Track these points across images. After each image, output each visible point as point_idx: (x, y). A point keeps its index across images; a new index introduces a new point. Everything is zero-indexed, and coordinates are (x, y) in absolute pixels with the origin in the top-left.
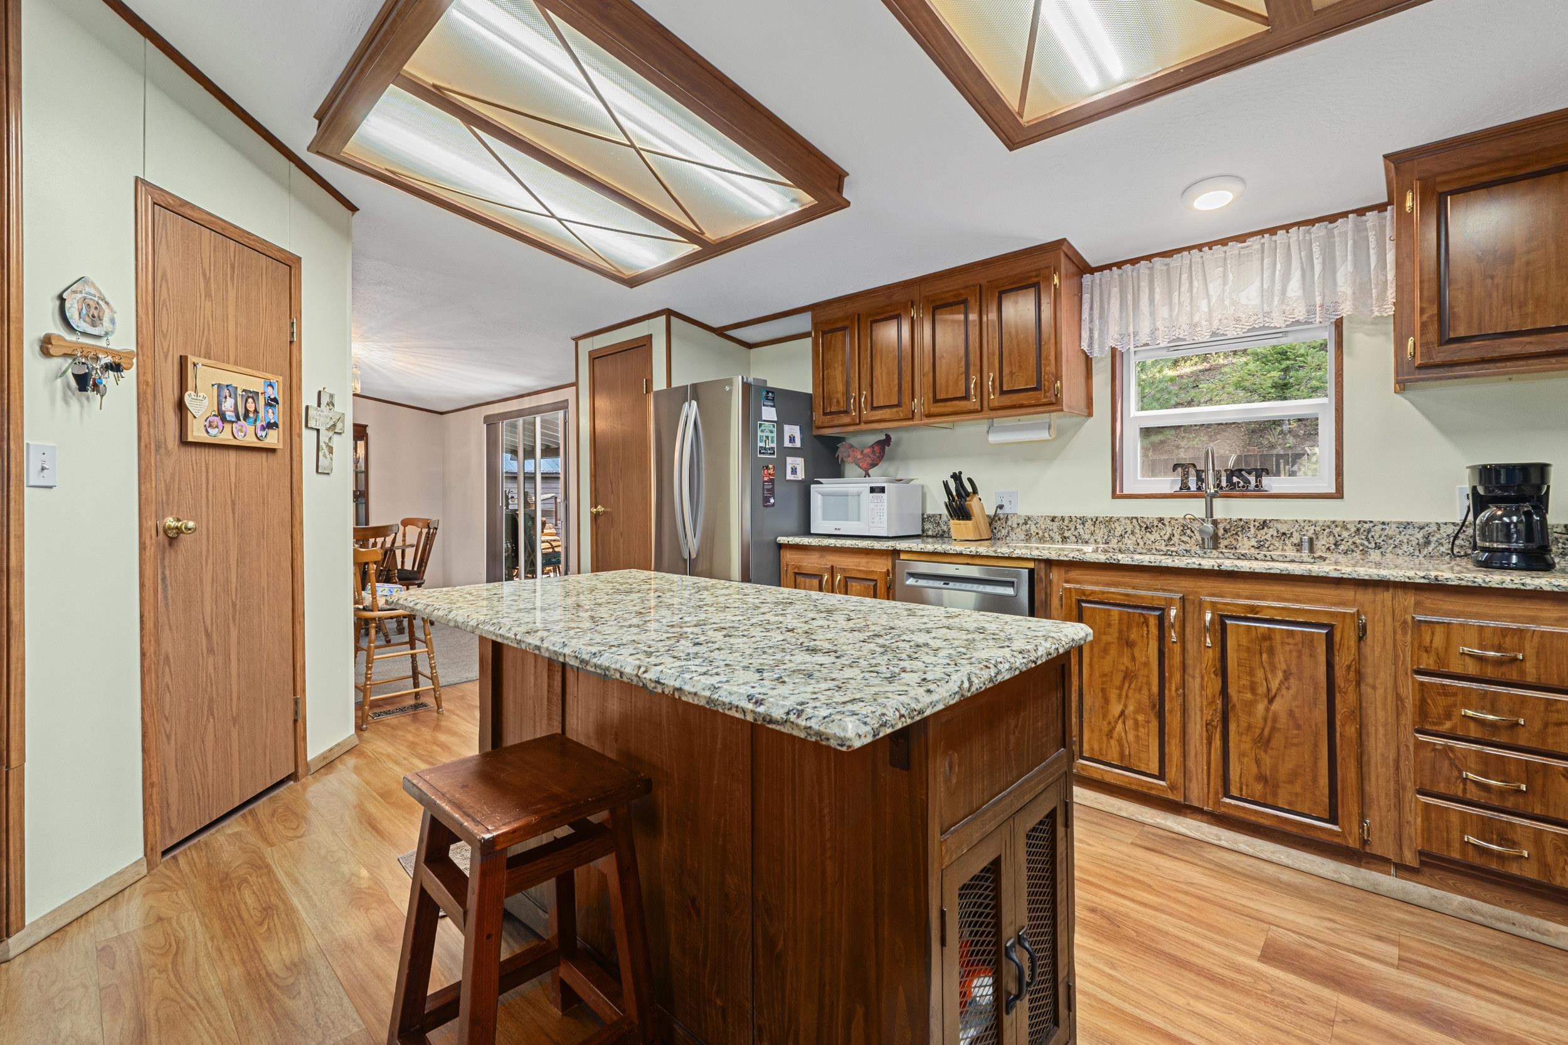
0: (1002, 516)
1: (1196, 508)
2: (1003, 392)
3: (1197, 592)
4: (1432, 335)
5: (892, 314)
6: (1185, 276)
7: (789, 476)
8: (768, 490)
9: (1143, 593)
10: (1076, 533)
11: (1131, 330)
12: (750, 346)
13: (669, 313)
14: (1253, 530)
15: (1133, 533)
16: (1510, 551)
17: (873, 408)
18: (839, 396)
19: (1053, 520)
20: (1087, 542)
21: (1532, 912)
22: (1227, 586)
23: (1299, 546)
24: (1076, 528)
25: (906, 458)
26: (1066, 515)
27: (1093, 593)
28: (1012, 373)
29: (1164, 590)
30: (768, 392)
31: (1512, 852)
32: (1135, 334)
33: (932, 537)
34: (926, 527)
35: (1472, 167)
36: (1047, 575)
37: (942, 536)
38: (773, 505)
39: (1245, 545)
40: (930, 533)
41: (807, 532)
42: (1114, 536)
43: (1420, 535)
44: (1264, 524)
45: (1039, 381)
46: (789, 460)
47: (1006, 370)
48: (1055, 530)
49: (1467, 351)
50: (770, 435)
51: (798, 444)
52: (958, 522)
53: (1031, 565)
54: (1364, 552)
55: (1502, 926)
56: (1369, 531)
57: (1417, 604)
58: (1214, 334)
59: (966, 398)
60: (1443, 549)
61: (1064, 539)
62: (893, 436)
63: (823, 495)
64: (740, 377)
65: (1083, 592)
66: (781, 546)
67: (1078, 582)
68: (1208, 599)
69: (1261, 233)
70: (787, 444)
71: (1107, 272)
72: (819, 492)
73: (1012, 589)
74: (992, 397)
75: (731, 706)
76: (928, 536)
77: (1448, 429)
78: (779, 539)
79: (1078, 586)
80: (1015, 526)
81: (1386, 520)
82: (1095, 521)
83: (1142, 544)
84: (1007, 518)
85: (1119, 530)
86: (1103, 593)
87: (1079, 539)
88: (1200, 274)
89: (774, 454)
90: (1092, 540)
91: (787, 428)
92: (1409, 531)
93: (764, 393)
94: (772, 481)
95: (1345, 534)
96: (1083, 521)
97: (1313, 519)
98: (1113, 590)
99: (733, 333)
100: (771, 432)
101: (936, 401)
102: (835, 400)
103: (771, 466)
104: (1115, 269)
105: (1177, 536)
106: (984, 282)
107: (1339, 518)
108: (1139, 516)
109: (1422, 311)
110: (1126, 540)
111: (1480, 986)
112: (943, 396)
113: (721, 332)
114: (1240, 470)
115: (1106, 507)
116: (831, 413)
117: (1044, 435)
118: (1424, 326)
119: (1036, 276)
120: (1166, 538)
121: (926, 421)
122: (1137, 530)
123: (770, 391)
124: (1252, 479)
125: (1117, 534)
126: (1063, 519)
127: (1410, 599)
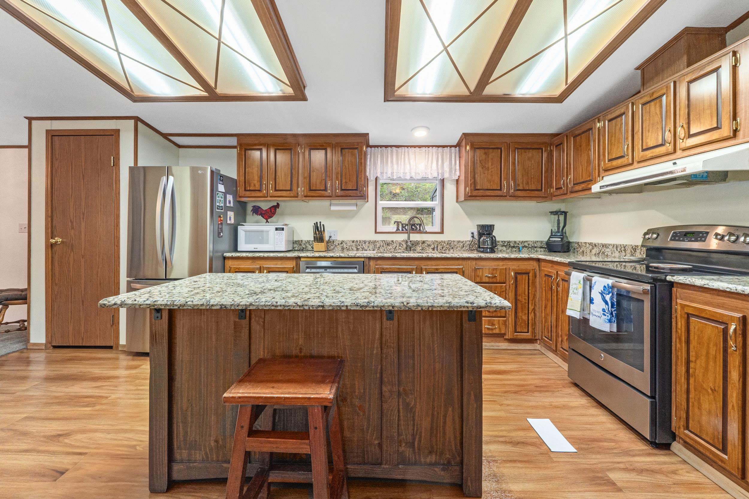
0: (331, 241)
1: (404, 237)
2: (342, 190)
3: (420, 265)
4: (473, 188)
5: (288, 147)
6: (403, 156)
7: (229, 222)
8: (220, 229)
9: (404, 267)
10: (362, 247)
11: (385, 171)
12: (180, 146)
13: (137, 119)
14: (420, 244)
15: (383, 246)
16: (487, 248)
17: (276, 190)
18: (256, 182)
19: (353, 242)
20: (366, 250)
21: (496, 342)
22: (429, 263)
23: (433, 249)
24: (362, 245)
25: (282, 214)
26: (358, 240)
27: (387, 268)
28: (346, 182)
29: (410, 265)
30: (221, 176)
31: (494, 327)
32: (386, 173)
33: (298, 250)
34: (294, 246)
35: (481, 142)
36: (369, 263)
37: (302, 250)
38: (222, 237)
39: (419, 248)
40: (296, 249)
41: (236, 250)
42: (376, 248)
43: (462, 245)
44: (424, 242)
45: (357, 187)
46: (229, 213)
47: (344, 181)
48: (354, 246)
49: (480, 193)
50: (221, 199)
51: (232, 205)
52: (318, 243)
53: (363, 260)
54: (449, 250)
55: (492, 348)
56: (450, 244)
57: (476, 264)
58: (411, 177)
59: (325, 190)
60: (467, 248)
61: (358, 249)
62: (281, 204)
63: (246, 231)
64: (209, 168)
65: (383, 269)
66: (225, 258)
67: (380, 265)
68: (424, 267)
69: (425, 146)
70: (228, 205)
71: (376, 148)
72: (241, 230)
73: (356, 270)
74: (337, 191)
75: (461, 307)
76: (295, 250)
77: (469, 214)
78: (225, 254)
79: (381, 267)
80: (337, 245)
81: (454, 240)
82: (369, 242)
83: (386, 250)
84: (334, 241)
85: (378, 245)
86: (390, 268)
87: (363, 249)
88: (407, 156)
89: (222, 209)
90: (368, 249)
91: (228, 196)
92: (459, 243)
93: (219, 177)
94: (221, 224)
95: (445, 245)
96: (365, 242)
97: (437, 240)
98: (394, 267)
99: (173, 138)
100: (222, 198)
101: (311, 190)
102: (253, 184)
103: (222, 216)
104: (379, 148)
105: (398, 247)
106: (334, 143)
107: (443, 240)
108: (385, 240)
109: (470, 181)
110: (381, 249)
111: (497, 362)
112: (314, 188)
113: (165, 136)
114: (415, 224)
115: (372, 237)
116: (250, 190)
117: (354, 208)
118: (471, 184)
119: (357, 145)
120: (394, 248)
121: (304, 198)
122: (384, 245)
123: (222, 176)
124: (418, 227)
125: (378, 247)
126: (357, 241)
127: (474, 262)
